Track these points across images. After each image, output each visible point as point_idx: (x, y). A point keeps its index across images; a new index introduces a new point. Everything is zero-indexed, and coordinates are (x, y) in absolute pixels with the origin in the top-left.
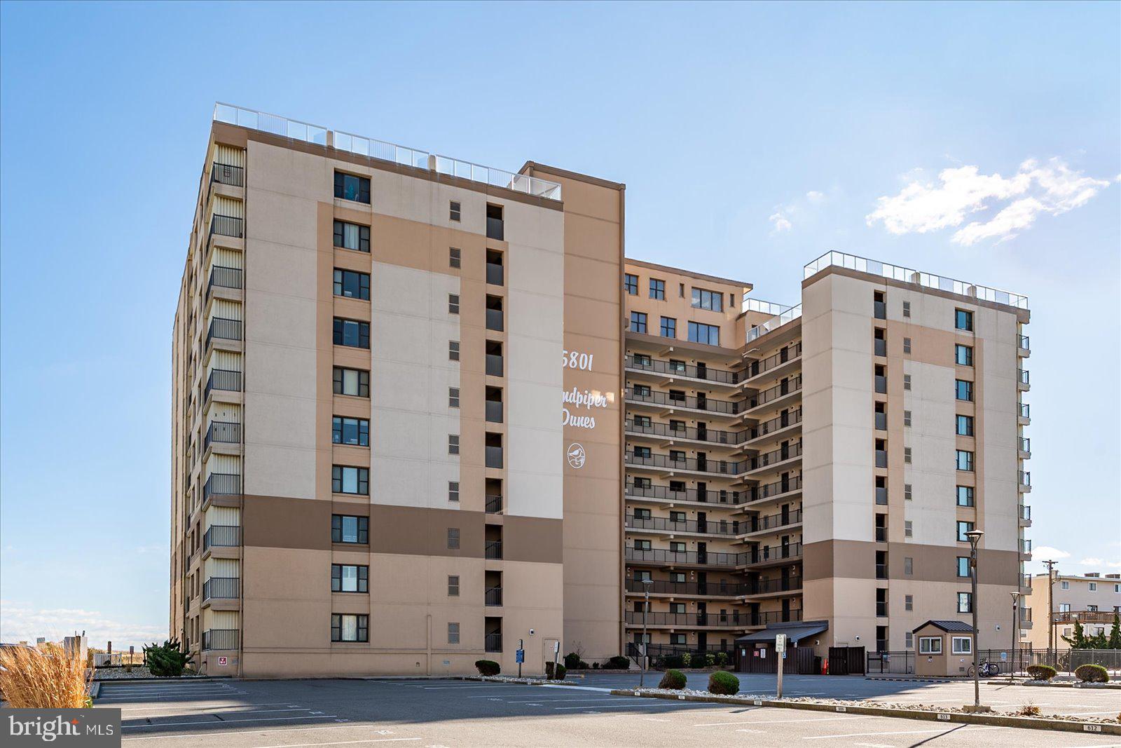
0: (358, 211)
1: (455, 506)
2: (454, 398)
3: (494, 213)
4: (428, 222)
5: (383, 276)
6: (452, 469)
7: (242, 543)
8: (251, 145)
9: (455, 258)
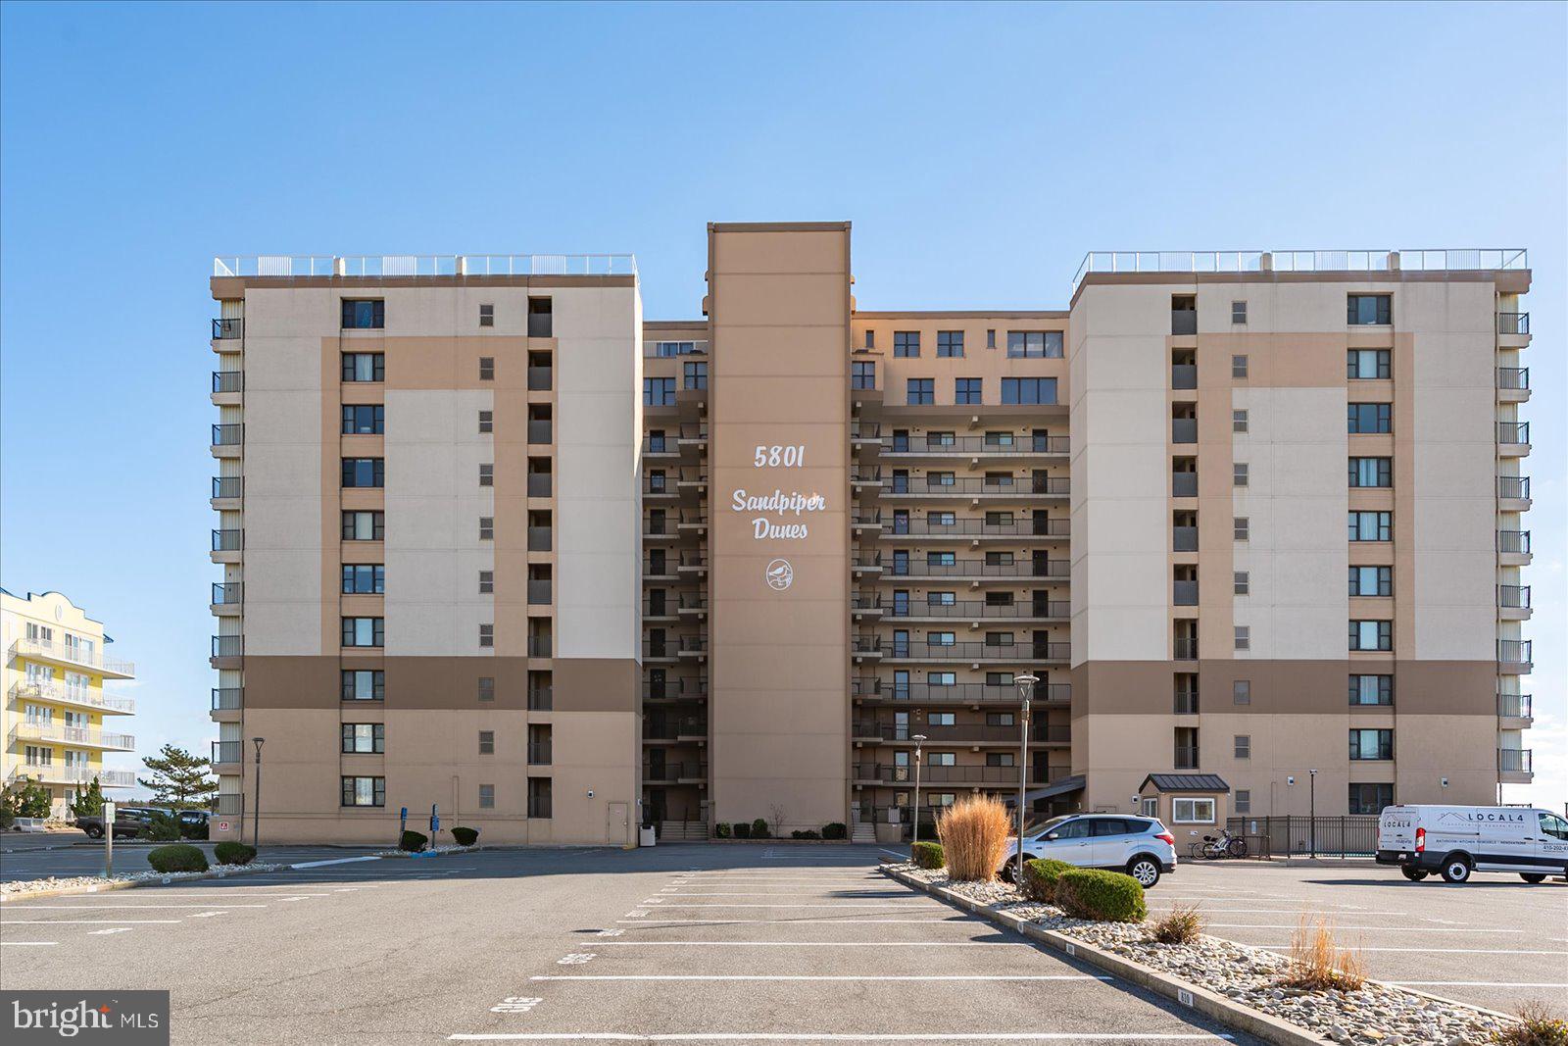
0: (369, 339)
1: (489, 652)
2: (487, 529)
3: (540, 307)
4: (453, 334)
5: (397, 403)
6: (485, 610)
7: (243, 706)
8: (249, 293)
9: (487, 370)
